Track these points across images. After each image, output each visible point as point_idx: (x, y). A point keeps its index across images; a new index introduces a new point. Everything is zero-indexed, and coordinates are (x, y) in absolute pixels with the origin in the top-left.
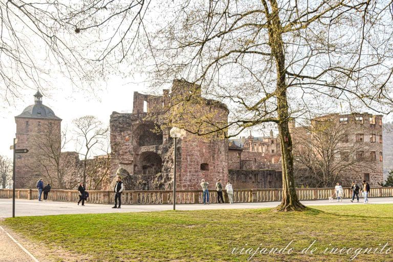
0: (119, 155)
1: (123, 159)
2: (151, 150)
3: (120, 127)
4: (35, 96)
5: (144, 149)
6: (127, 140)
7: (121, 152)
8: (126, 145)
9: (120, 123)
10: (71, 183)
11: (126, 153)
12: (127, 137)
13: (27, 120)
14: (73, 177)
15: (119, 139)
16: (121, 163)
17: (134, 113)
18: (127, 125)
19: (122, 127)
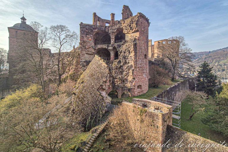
0: (85, 48)
1: (88, 51)
2: (104, 47)
3: (86, 32)
4: (21, 19)
5: (99, 46)
6: (90, 40)
7: (87, 47)
8: (90, 43)
9: (86, 29)
10: (46, 65)
11: (90, 47)
12: (90, 38)
13: (17, 30)
14: (47, 62)
15: (85, 39)
16: (87, 54)
17: (94, 24)
18: (91, 31)
19: (88, 32)
